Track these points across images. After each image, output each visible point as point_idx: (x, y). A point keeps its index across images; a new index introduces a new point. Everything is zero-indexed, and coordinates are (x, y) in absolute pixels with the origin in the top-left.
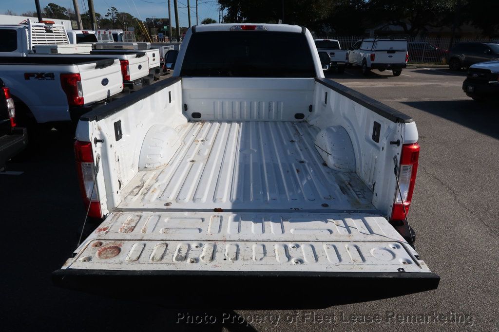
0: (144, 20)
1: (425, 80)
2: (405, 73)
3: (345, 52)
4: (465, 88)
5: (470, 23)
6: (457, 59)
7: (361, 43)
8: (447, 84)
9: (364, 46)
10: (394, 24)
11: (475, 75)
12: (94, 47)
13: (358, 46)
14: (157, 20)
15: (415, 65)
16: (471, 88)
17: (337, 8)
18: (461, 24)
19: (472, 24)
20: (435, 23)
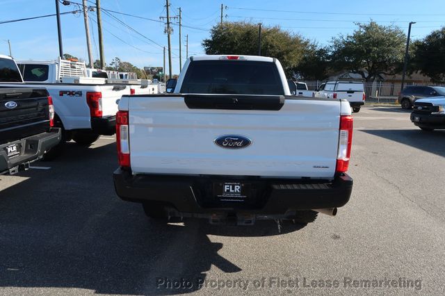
0: (142, 68)
1: (380, 115)
2: (362, 110)
3: (311, 92)
4: (413, 119)
5: (419, 72)
6: (408, 99)
7: (325, 85)
9: (328, 87)
10: (355, 73)
11: (420, 108)
12: (106, 81)
13: (323, 88)
14: (153, 68)
15: (372, 104)
16: (417, 118)
17: (305, 59)
18: (411, 73)
19: (421, 73)
20: (389, 72)
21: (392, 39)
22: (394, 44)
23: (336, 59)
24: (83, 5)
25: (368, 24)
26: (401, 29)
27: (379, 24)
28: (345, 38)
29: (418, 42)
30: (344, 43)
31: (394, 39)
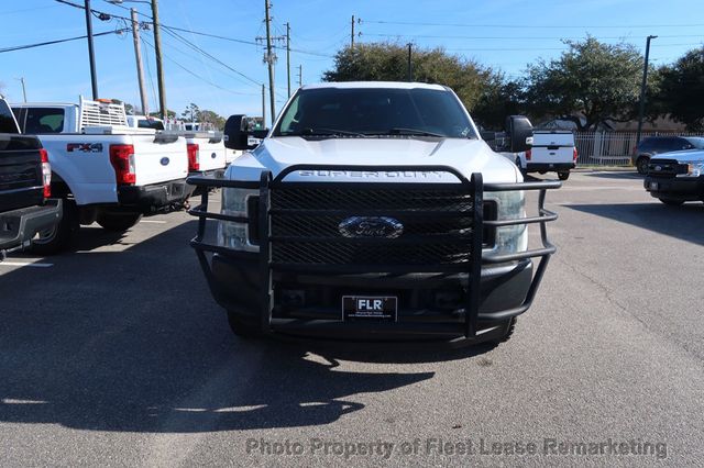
1: (601, 184)
2: (573, 176)
4: (647, 186)
5: (668, 115)
6: (648, 158)
8: (631, 188)
10: (565, 119)
15: (591, 168)
16: (654, 185)
17: (484, 98)
18: (655, 118)
19: (671, 118)
20: (619, 117)
21: (622, 64)
22: (626, 73)
23: (534, 98)
24: (133, 21)
25: (583, 41)
26: (637, 49)
27: (601, 41)
28: (548, 65)
29: (664, 68)
30: (546, 73)
31: (627, 64)
